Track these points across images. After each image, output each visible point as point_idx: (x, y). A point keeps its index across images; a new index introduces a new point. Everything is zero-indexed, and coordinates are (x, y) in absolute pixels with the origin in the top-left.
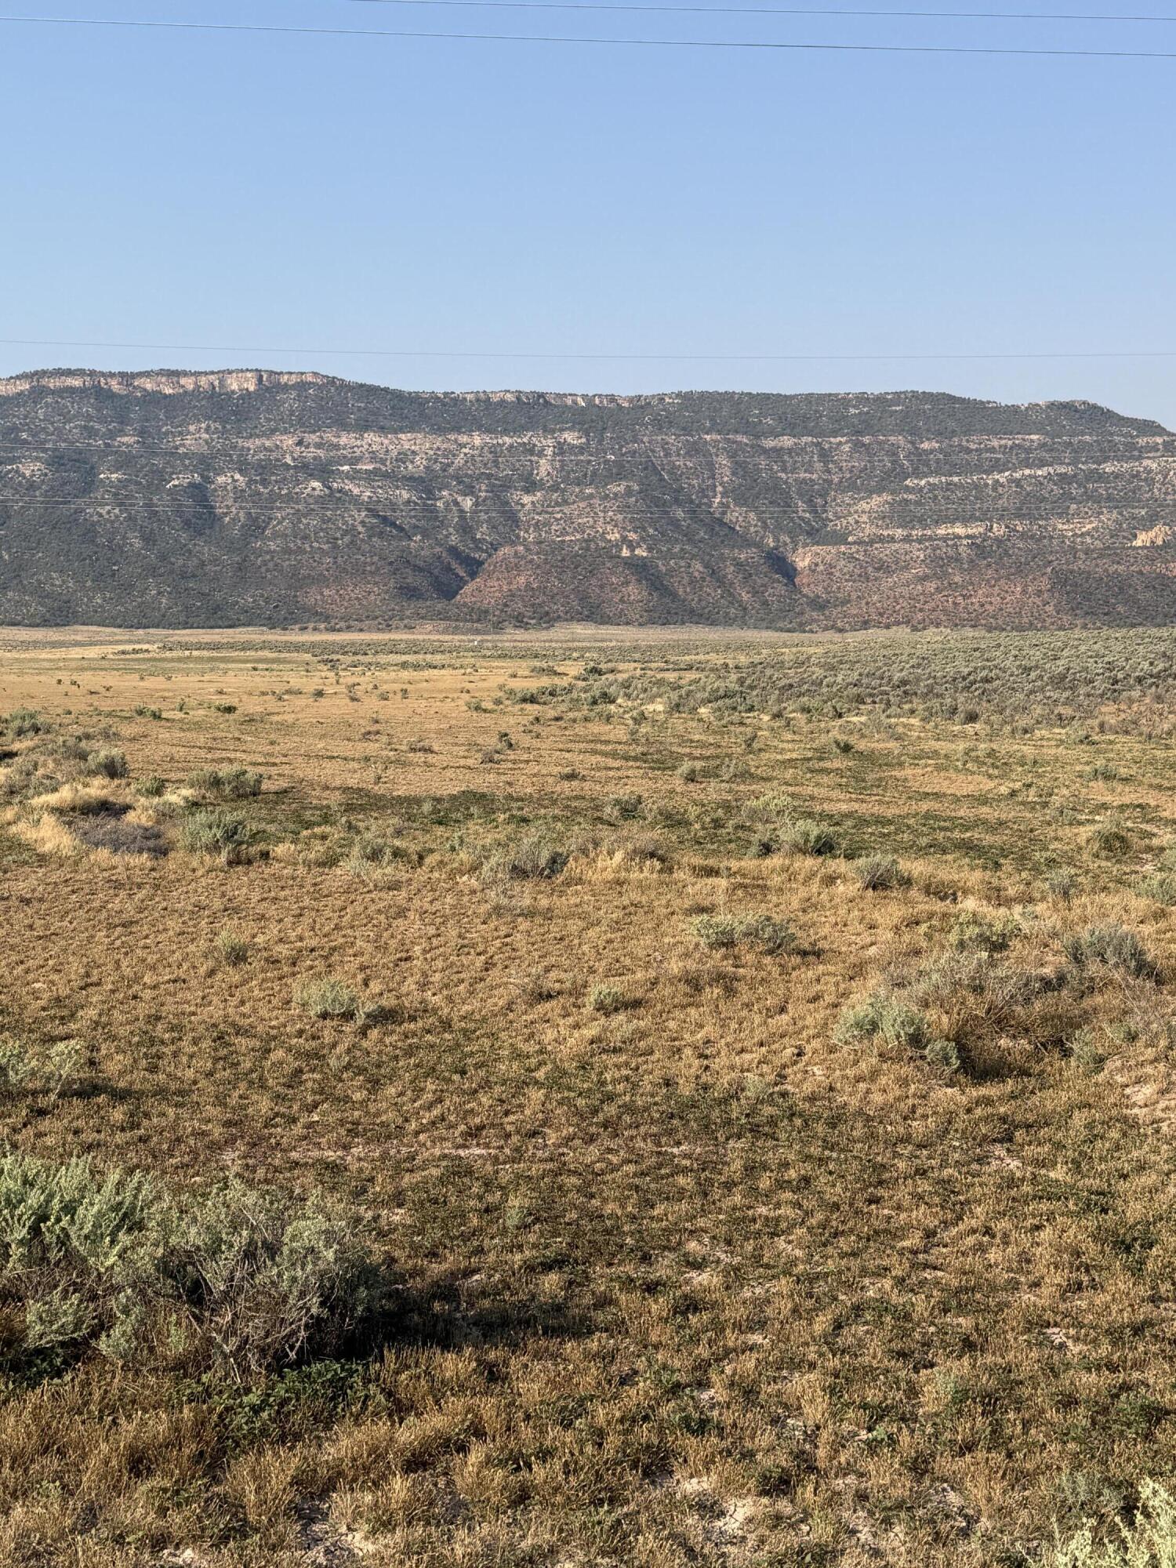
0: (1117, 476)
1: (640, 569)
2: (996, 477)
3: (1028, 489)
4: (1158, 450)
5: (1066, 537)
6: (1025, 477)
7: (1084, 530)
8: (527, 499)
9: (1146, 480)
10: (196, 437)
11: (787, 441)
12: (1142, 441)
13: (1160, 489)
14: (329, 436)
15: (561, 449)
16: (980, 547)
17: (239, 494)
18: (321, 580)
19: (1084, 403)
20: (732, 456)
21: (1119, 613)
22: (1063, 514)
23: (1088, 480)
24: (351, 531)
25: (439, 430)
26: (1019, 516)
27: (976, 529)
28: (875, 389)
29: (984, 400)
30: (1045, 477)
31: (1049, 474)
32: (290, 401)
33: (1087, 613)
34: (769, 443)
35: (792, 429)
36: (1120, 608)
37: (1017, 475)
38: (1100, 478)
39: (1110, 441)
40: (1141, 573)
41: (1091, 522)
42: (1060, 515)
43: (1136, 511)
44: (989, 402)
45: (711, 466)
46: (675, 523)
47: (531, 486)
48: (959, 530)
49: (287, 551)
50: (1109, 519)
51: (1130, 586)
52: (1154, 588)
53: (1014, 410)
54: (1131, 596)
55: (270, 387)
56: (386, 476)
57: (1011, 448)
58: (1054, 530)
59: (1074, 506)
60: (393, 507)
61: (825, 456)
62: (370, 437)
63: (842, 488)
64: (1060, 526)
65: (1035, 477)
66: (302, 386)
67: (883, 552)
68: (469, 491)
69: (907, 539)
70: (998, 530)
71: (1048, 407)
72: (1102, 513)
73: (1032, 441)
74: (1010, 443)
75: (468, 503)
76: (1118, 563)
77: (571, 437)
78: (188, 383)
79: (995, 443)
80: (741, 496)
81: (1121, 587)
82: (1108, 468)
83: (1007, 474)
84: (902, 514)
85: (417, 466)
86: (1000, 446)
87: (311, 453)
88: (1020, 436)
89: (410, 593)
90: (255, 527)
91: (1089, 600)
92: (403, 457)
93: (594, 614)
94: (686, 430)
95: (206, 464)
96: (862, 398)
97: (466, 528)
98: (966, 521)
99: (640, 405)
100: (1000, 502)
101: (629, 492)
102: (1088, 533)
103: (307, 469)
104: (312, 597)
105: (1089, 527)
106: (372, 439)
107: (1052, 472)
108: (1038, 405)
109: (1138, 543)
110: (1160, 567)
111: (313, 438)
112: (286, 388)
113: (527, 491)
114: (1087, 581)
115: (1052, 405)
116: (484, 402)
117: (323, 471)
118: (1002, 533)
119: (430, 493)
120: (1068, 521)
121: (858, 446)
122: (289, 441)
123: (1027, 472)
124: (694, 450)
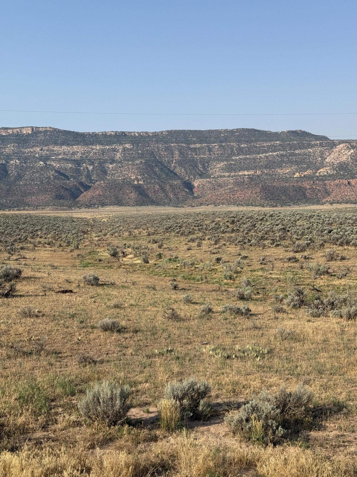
0: (299, 154)
1: (138, 188)
2: (261, 155)
3: (270, 159)
4: (318, 145)
5: (280, 174)
6: (269, 156)
7: (286, 172)
8: (110, 166)
9: (308, 155)
10: (9, 149)
11: (198, 145)
12: (313, 143)
13: (312, 158)
14: (51, 147)
15: (124, 149)
16: (251, 178)
17: (16, 166)
18: (33, 194)
19: (300, 131)
20: (180, 151)
21: (282, 199)
22: (281, 167)
23: (290, 156)
24: (49, 178)
25: (86, 144)
26: (266, 167)
27: (251, 172)
28: (230, 128)
29: (267, 130)
30: (276, 155)
31: (278, 154)
32: (41, 137)
33: (271, 199)
34: (192, 146)
35: (201, 142)
36: (283, 198)
37: (267, 155)
38: (294, 155)
39: (302, 143)
40: (293, 186)
41: (289, 169)
42: (279, 167)
43: (303, 165)
44: (268, 131)
45: (172, 154)
46: (155, 173)
47: (113, 161)
48: (246, 173)
49: (25, 185)
50: (294, 168)
51: (288, 190)
52: (296, 191)
53: (276, 134)
54: (288, 193)
55: (36, 131)
56: (66, 160)
57: (270, 146)
58: (277, 172)
59: (284, 164)
60: (66, 169)
61: (210, 150)
62: (64, 147)
63: (214, 160)
64: (279, 171)
65: (273, 155)
66: (46, 131)
67: (220, 180)
68: (92, 164)
69: (229, 176)
70: (258, 173)
71: (287, 132)
72: (292, 166)
73: (277, 143)
74: (270, 144)
75: (91, 168)
76: (287, 183)
77: (128, 146)
78: (10, 131)
79: (265, 145)
80: (180, 163)
81: (285, 191)
82: (297, 152)
83: (264, 154)
84: (229, 169)
85: (78, 157)
86: (267, 145)
87: (44, 153)
88: (273, 142)
89: (59, 197)
90: (19, 177)
91: (273, 195)
92: (74, 153)
93: (119, 202)
94: (166, 143)
95: (8, 157)
96: (226, 131)
97: (89, 176)
98: (248, 170)
99: (155, 135)
100: (261, 163)
101: (141, 163)
102: (287, 173)
103: (41, 158)
104: (28, 199)
105: (288, 171)
106: (65, 148)
107: (279, 153)
108: (284, 132)
109: (295, 176)
110: (300, 184)
111: (46, 148)
112: (41, 132)
113: (111, 163)
114: (273, 189)
115: (289, 132)
116: (105, 135)
117: (45, 159)
118: (260, 173)
119: (79, 165)
120: (282, 169)
121: (221, 146)
122: (38, 149)
123: (270, 154)
124: (167, 149)
